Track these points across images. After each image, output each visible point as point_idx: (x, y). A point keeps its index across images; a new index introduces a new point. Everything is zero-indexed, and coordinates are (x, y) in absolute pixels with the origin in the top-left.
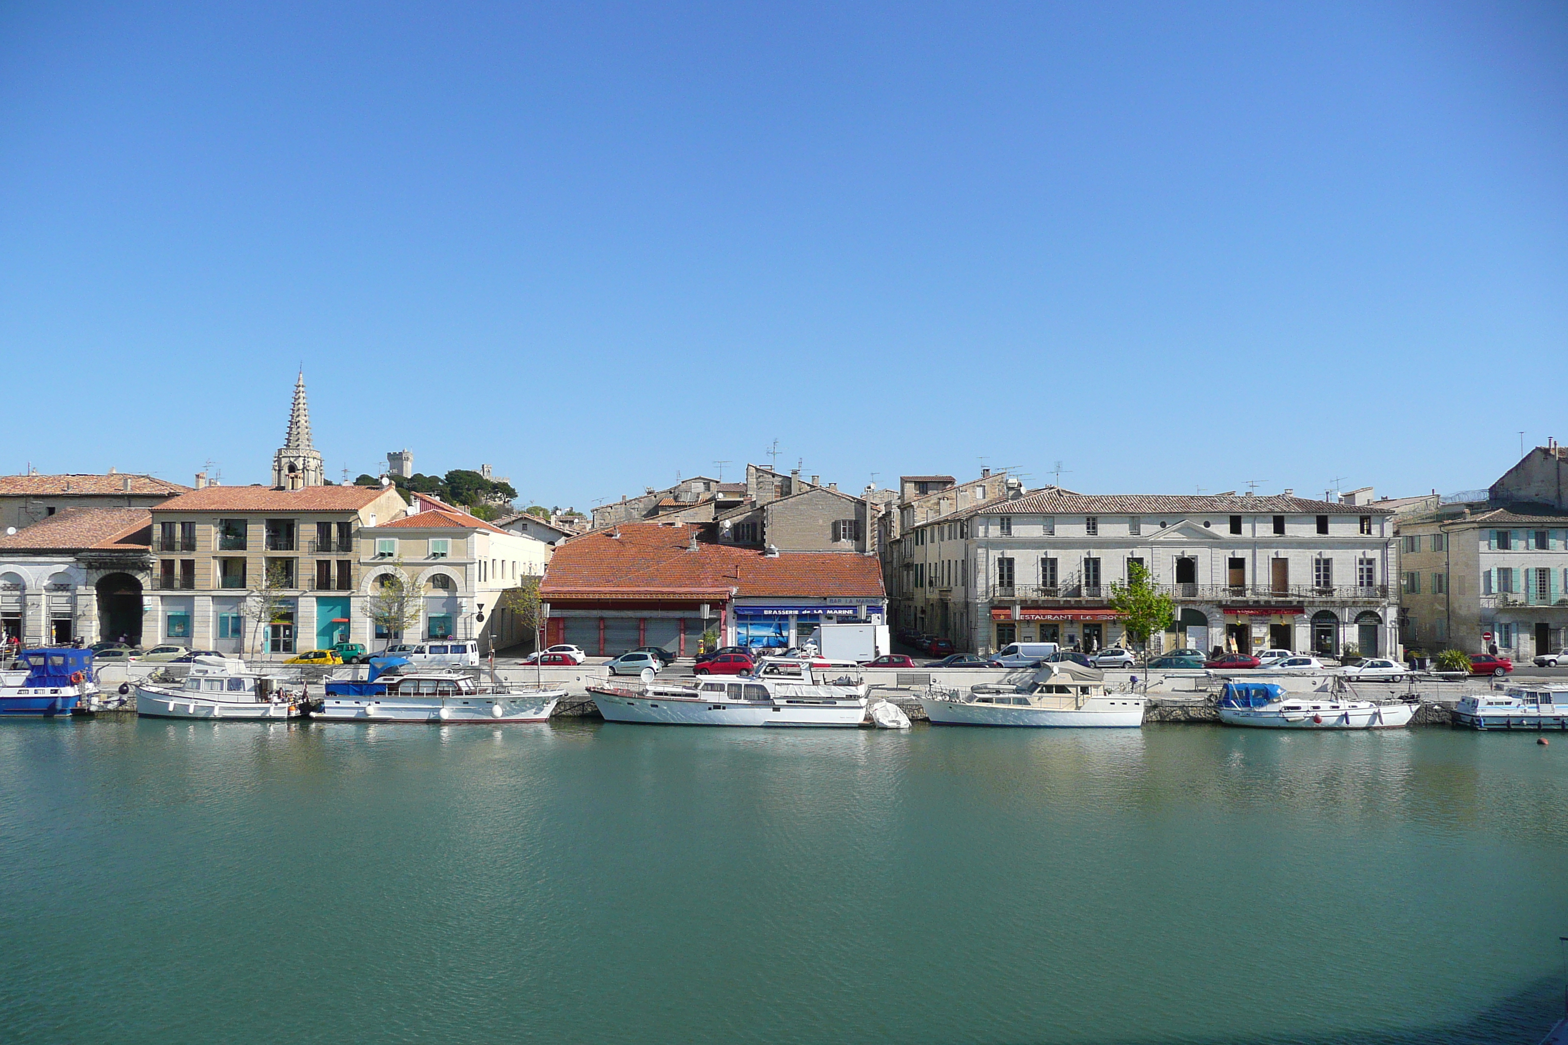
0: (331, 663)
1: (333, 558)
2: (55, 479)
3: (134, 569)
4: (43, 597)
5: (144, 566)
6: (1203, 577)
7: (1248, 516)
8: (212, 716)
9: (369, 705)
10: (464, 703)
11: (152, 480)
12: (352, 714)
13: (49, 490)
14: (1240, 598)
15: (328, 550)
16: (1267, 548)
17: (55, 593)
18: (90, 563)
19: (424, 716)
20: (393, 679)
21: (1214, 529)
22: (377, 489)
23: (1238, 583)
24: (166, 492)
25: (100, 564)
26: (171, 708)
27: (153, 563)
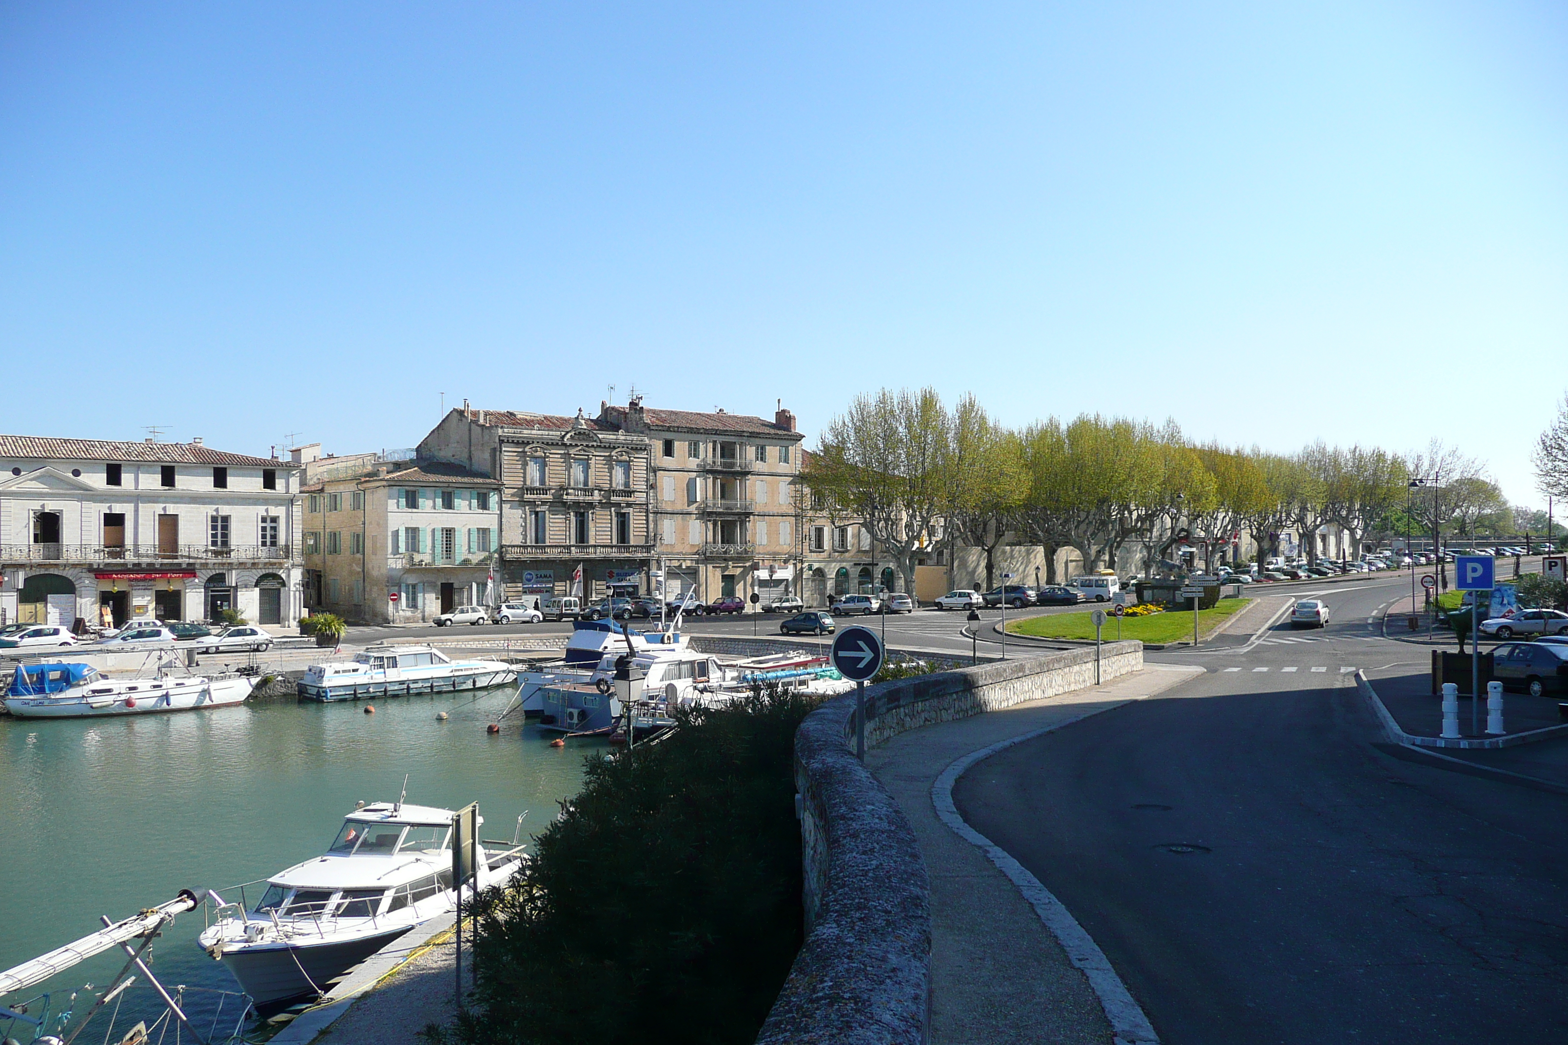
6: (69, 535)
7: (130, 465)
14: (118, 560)
16: (154, 502)
21: (85, 478)
23: (115, 545)
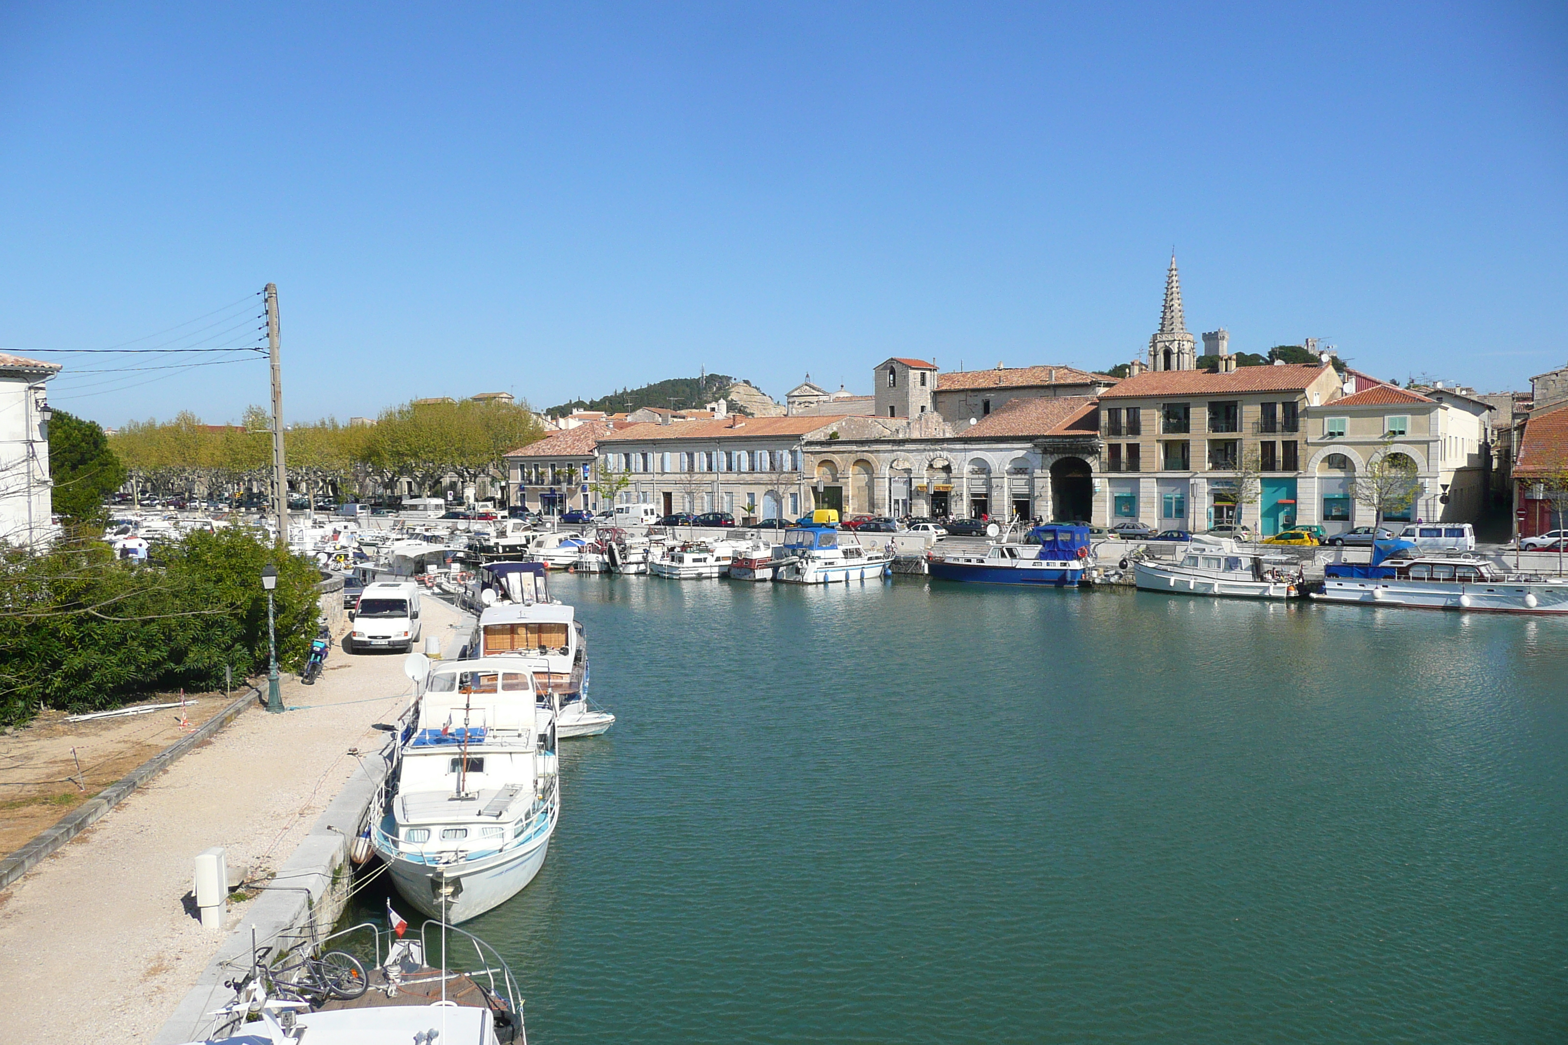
0: (1309, 544)
1: (1278, 439)
2: (986, 374)
3: (1084, 453)
4: (1006, 479)
5: (1092, 449)
8: (1211, 592)
9: (1377, 588)
10: (1489, 590)
11: (1071, 370)
12: (1356, 597)
13: (983, 383)
15: (1273, 430)
17: (1015, 477)
18: (1045, 448)
19: (1441, 602)
20: (1402, 563)
22: (1316, 366)
24: (1089, 381)
25: (1054, 449)
26: (1172, 584)
27: (1101, 447)
